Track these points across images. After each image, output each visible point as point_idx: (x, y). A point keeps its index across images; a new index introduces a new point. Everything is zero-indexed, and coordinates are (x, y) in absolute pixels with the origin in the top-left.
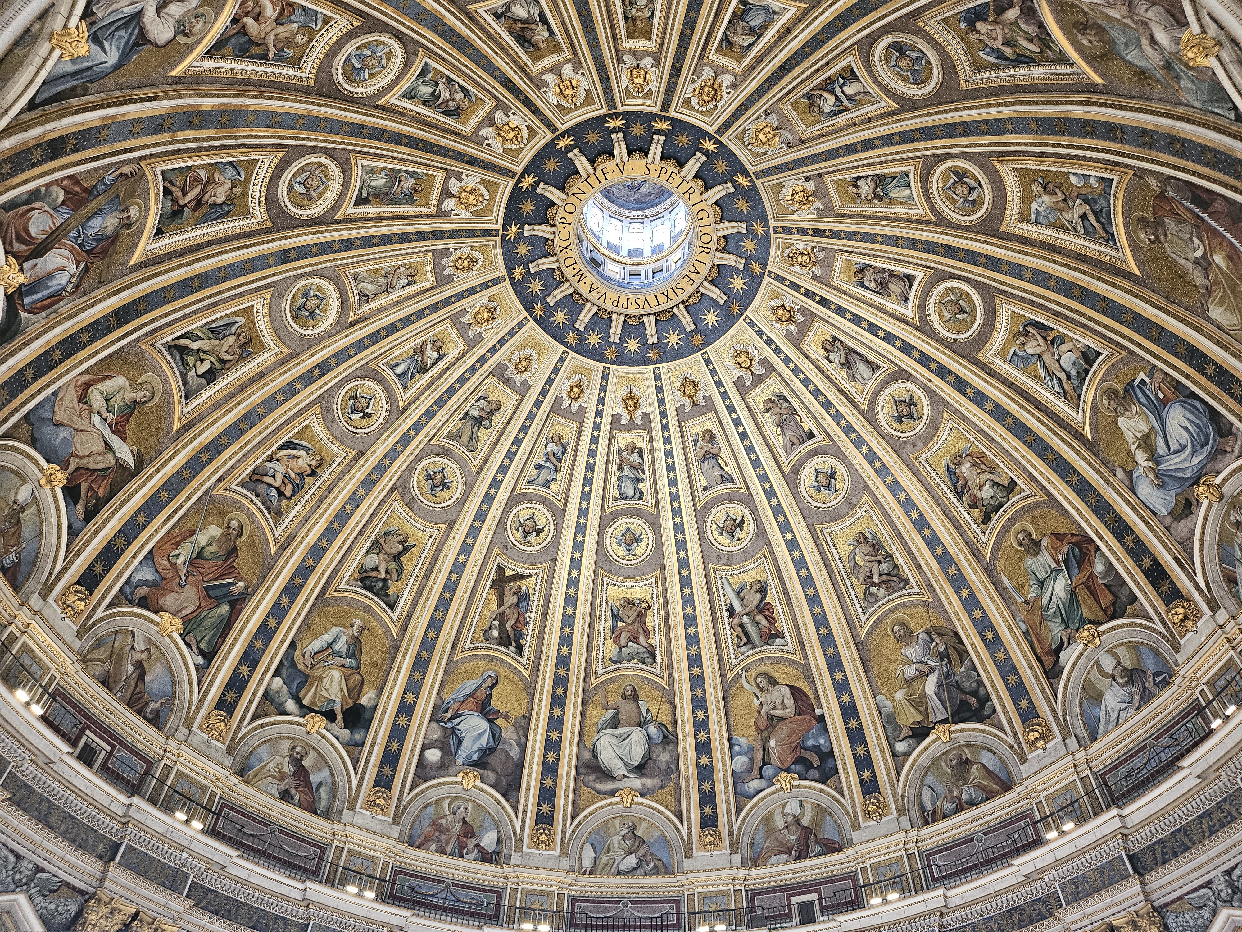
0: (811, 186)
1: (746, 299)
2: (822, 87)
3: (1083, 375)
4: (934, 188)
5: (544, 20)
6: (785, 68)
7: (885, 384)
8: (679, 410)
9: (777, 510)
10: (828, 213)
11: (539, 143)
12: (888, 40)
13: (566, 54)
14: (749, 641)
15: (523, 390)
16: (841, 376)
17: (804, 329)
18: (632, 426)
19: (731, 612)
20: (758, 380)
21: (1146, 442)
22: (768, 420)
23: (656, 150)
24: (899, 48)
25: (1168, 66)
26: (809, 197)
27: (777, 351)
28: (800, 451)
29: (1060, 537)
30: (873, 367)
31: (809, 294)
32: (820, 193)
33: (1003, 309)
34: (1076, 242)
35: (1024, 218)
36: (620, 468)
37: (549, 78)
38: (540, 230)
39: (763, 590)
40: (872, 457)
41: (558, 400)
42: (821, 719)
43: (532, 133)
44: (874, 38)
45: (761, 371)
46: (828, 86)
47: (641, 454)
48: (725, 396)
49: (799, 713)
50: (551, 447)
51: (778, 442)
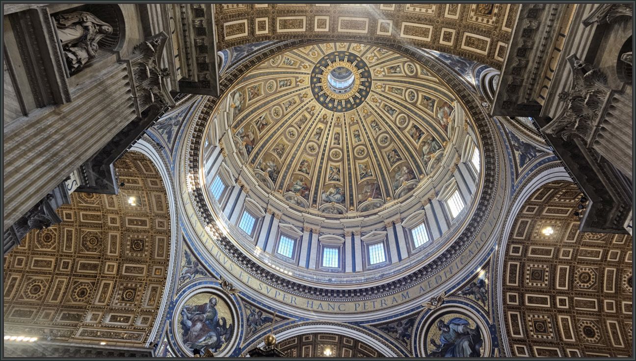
0: (355, 121)
1: (327, 108)
2: (377, 123)
3: (334, 180)
4: (360, 146)
5: (395, 73)
6: (381, 117)
7: (316, 143)
8: (300, 94)
9: (284, 124)
10: (350, 125)
11: (367, 64)
12: (388, 136)
13: (387, 74)
14: (257, 124)
15: (308, 54)
16: (314, 132)
17: (323, 122)
18: (296, 82)
19: (260, 118)
20: (309, 113)
21: (331, 193)
22: (301, 117)
23: (362, 87)
24: (386, 138)
25: (397, 180)
26: (353, 121)
27: (317, 117)
28: (296, 126)
29: (306, 185)
30: (318, 139)
31: (331, 123)
32: (354, 124)
33: (340, 163)
34: (358, 173)
35: (359, 163)
36: (286, 80)
37: (382, 69)
38: (346, 59)
39: (266, 124)
40: (301, 143)
41: (303, 63)
42: (253, 148)
43: (370, 63)
44: (388, 133)
45: (311, 113)
46: (377, 125)
47: (290, 85)
48: (305, 105)
49: (251, 142)
50: (293, 62)
51: (296, 120)
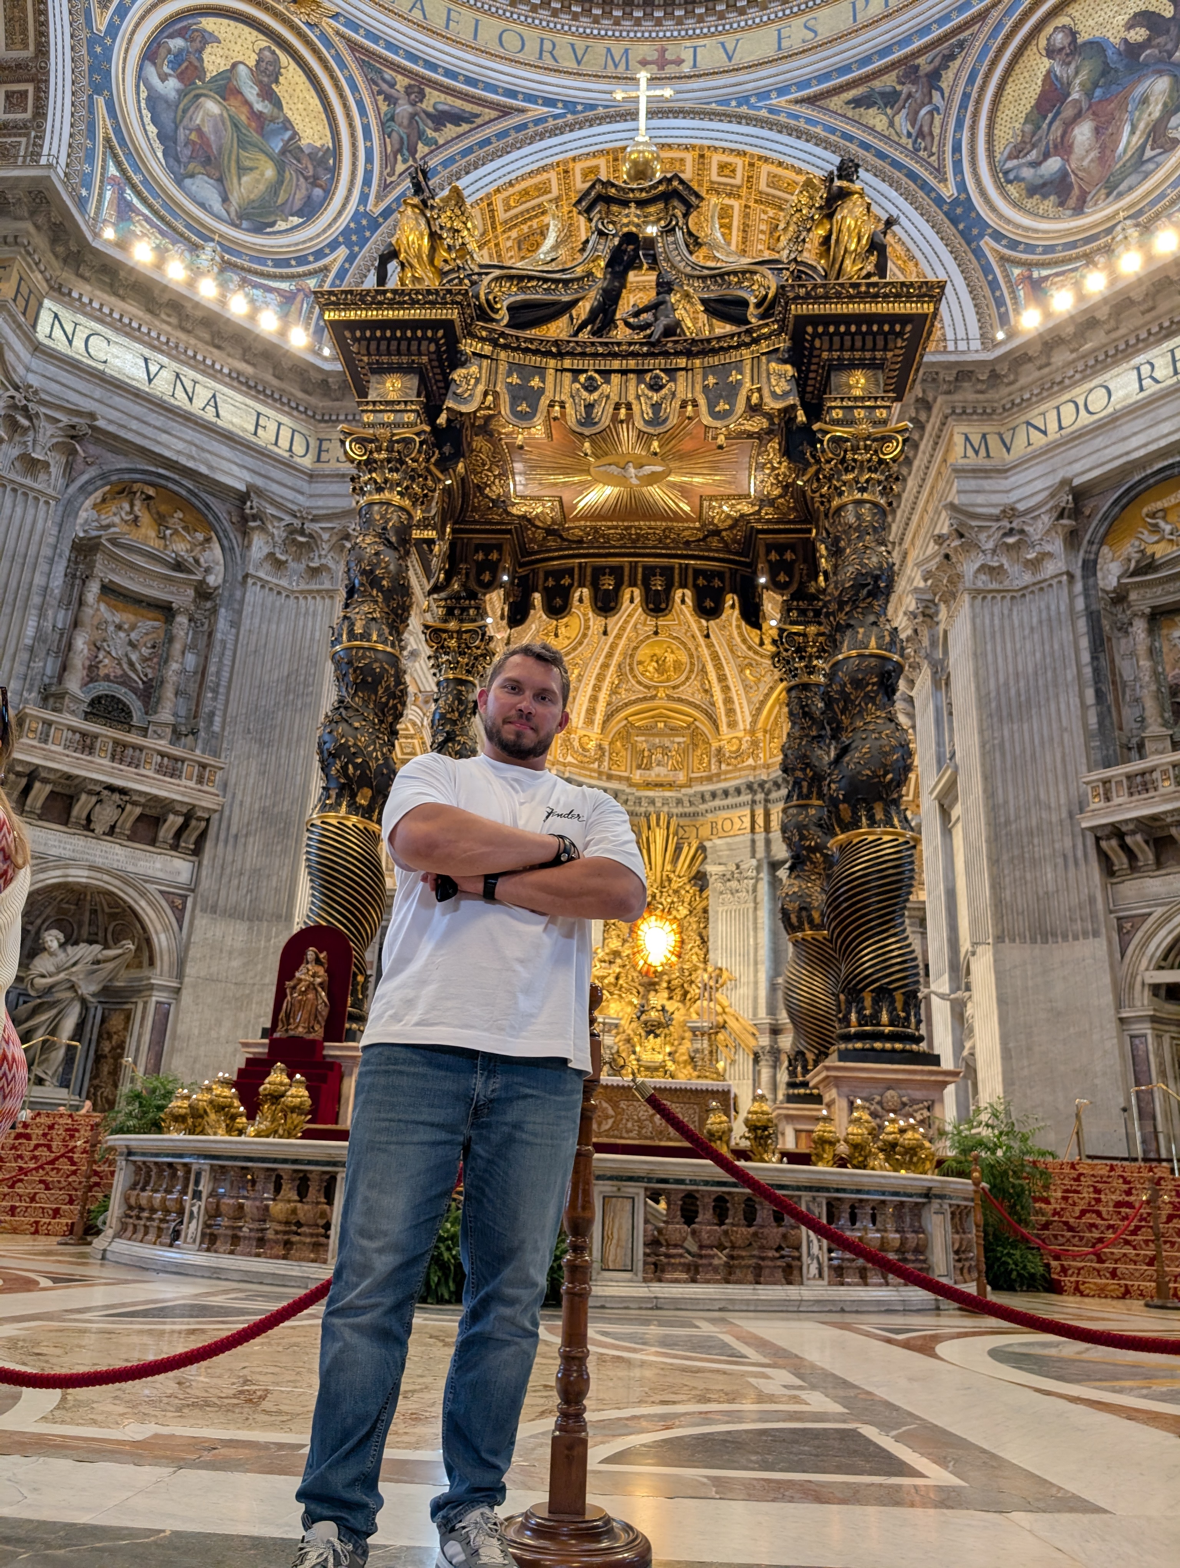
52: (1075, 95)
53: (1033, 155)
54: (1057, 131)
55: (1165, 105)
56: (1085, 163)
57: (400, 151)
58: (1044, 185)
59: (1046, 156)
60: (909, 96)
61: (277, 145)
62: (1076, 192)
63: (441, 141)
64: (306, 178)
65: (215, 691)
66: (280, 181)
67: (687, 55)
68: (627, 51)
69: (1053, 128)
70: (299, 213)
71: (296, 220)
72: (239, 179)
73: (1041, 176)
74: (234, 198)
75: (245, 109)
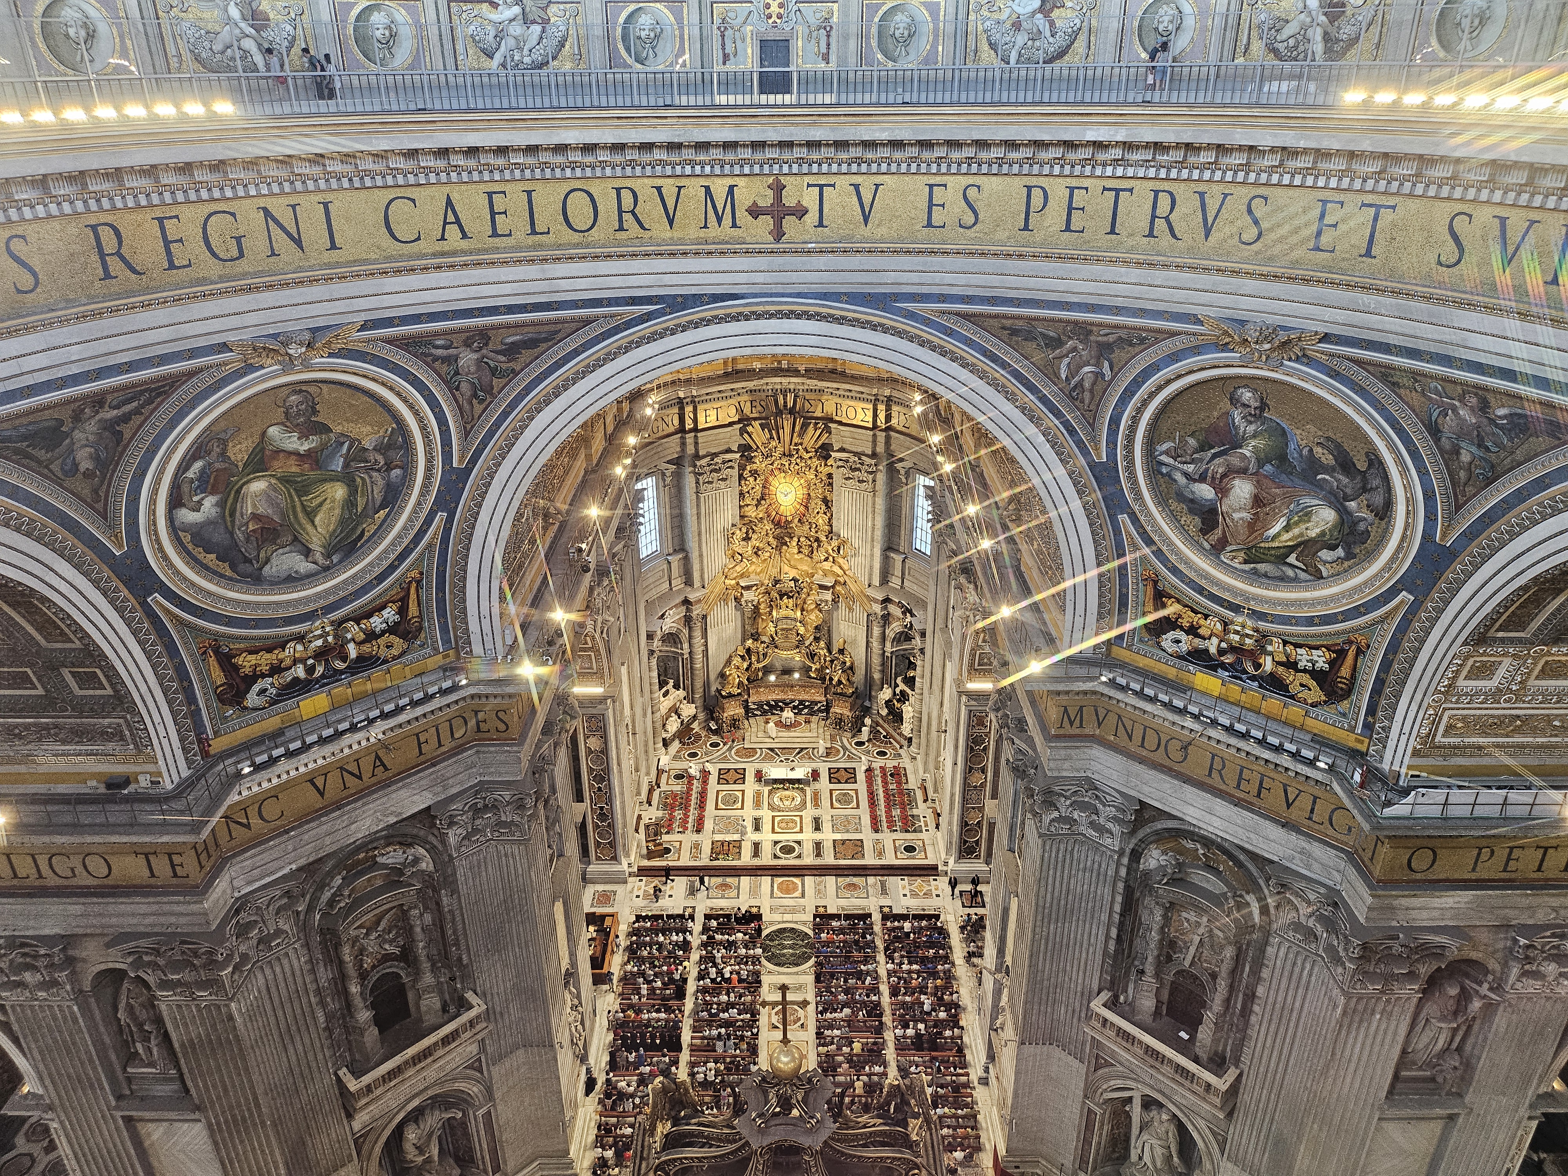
52: (1246, 452)
53: (1190, 468)
54: (1218, 467)
55: (1323, 533)
56: (1236, 516)
57: (475, 395)
58: (1192, 501)
59: (1202, 479)
60: (1074, 349)
61: (338, 464)
62: (1218, 532)
63: (518, 368)
64: (379, 470)
65: (457, 944)
66: (353, 490)
67: (810, 199)
68: (731, 188)
69: (1217, 461)
70: (382, 507)
71: (382, 514)
72: (313, 522)
73: (1193, 493)
74: (316, 545)
75: (292, 460)
